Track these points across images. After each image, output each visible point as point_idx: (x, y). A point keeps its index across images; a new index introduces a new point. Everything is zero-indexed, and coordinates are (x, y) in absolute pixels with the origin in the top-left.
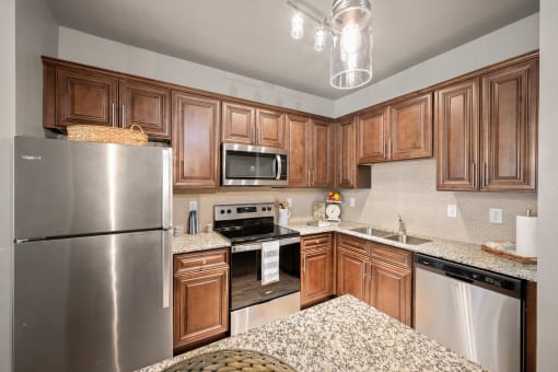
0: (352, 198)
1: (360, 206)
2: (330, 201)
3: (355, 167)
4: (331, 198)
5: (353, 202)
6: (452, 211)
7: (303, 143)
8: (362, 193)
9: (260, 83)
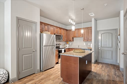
0: (70, 43)
1: (72, 44)
2: (67, 44)
3: (72, 38)
4: (67, 43)
5: (70, 44)
6: (85, 44)
7: (64, 34)
8: (72, 42)
9: (57, 23)
